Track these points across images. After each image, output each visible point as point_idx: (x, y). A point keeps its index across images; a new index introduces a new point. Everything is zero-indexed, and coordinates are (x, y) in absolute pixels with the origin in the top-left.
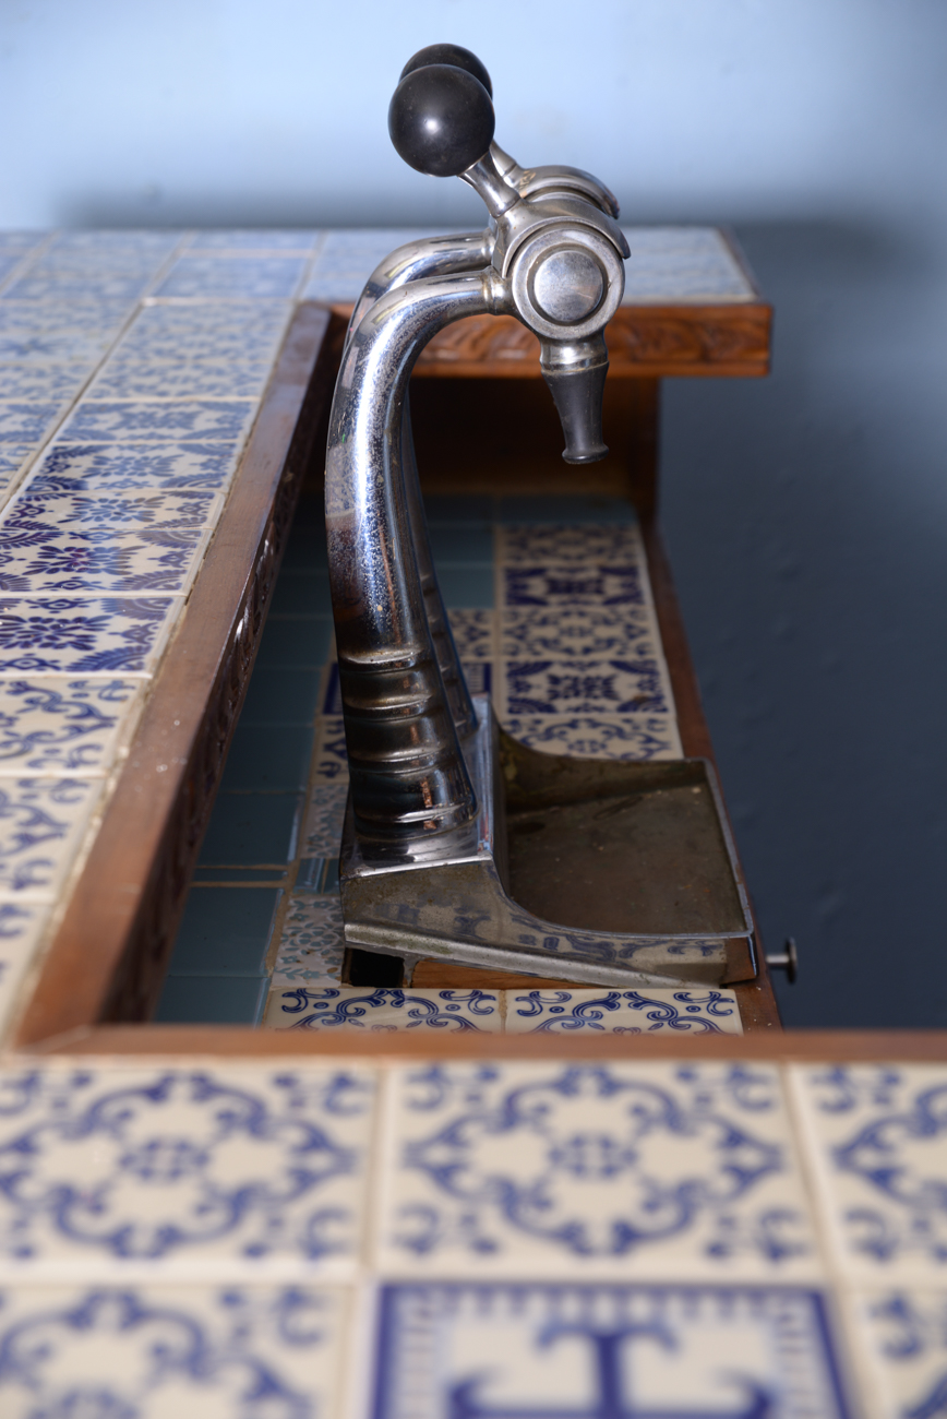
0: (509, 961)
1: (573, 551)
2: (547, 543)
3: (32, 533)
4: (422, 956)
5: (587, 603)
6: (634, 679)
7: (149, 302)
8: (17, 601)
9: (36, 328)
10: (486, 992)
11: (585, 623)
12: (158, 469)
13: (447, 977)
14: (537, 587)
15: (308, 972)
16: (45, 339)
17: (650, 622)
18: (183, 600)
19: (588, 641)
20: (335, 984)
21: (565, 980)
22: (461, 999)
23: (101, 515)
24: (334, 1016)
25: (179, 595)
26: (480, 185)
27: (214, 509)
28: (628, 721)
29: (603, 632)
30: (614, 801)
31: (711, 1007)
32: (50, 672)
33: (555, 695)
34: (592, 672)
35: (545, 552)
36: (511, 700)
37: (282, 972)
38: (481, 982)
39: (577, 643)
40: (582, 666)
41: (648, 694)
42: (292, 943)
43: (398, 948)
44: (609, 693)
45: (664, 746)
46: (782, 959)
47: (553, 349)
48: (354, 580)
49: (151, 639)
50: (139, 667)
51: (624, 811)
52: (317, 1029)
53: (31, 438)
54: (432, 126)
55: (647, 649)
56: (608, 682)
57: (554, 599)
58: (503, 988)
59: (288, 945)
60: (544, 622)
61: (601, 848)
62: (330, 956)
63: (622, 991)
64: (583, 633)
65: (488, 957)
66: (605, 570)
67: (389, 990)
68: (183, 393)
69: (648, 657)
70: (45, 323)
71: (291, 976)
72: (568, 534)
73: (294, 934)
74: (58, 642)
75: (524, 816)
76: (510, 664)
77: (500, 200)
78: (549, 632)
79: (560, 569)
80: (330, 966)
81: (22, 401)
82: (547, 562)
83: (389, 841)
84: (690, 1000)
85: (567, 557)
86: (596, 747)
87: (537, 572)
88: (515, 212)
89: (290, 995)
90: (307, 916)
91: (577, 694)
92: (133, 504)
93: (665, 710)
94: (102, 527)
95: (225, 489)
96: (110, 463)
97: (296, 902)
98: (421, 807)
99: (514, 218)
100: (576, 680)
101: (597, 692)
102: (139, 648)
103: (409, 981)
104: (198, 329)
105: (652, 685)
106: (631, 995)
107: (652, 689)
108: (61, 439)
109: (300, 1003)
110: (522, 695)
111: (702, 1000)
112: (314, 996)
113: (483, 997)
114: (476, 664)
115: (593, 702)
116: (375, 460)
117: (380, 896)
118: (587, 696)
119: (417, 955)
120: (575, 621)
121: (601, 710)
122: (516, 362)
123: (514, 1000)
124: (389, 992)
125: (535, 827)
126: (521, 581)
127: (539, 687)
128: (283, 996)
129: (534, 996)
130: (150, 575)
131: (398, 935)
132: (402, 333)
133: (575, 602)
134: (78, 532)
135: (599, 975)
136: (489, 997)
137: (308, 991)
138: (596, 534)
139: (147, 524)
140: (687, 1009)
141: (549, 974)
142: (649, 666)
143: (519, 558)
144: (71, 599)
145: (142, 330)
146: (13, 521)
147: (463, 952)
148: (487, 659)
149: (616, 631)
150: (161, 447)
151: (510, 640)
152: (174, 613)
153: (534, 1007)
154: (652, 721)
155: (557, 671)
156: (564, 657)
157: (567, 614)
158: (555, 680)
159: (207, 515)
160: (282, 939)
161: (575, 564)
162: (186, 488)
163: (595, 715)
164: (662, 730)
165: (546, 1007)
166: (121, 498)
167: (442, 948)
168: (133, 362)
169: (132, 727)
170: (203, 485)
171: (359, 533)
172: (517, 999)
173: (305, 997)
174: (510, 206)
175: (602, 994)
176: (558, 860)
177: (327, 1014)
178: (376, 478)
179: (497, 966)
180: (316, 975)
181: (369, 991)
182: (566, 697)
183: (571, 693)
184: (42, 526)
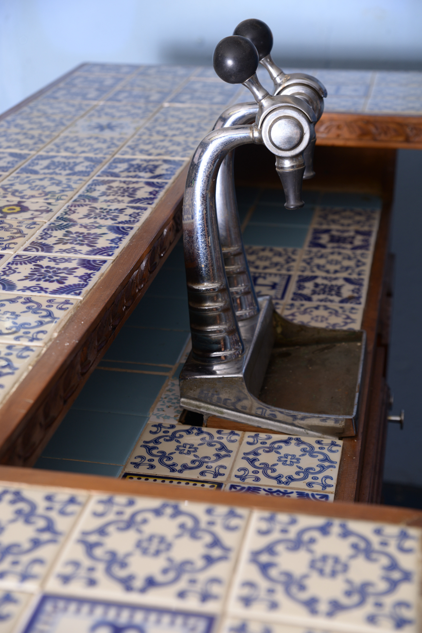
0: (249, 420)
1: (346, 222)
2: (336, 217)
3: (65, 223)
4: (211, 414)
5: (344, 248)
6: (351, 287)
7: (166, 105)
8: (44, 257)
9: (113, 116)
10: (236, 432)
11: (339, 258)
12: (131, 194)
13: (221, 424)
14: (325, 238)
15: (166, 416)
16: (114, 123)
17: (368, 261)
18: (112, 261)
19: (337, 267)
20: (175, 422)
21: (271, 430)
22: (225, 434)
23: (97, 216)
24: (170, 437)
25: (110, 259)
26: (251, 88)
27: (145, 216)
28: (341, 308)
29: (346, 263)
30: (323, 346)
31: (330, 448)
32: (43, 294)
33: (314, 292)
34: (334, 283)
35: (334, 221)
36: (295, 294)
37: (155, 415)
38: (235, 427)
39: (332, 268)
40: (331, 279)
41: (356, 295)
42: (164, 402)
43: (202, 410)
44: (338, 294)
45: (353, 321)
46: (398, 418)
47: (281, 160)
48: (193, 253)
49: (89, 280)
50: (79, 294)
51: (326, 351)
52: (161, 443)
53: (86, 174)
54: (230, 63)
55: (363, 273)
56: (339, 288)
57: (330, 245)
58: (245, 431)
59: (161, 403)
60: (322, 256)
61: (310, 368)
62: (177, 409)
63: (294, 437)
64: (337, 262)
65: (240, 417)
66: (358, 232)
67: (197, 427)
68: (159, 154)
69: (362, 277)
70: (118, 114)
71: (158, 417)
72: (348, 213)
73: (165, 398)
74: (52, 279)
75: (284, 349)
76: (300, 276)
77: (260, 95)
78: (322, 262)
79: (338, 231)
80: (176, 414)
81: (91, 155)
82: (334, 227)
83: (204, 364)
84: (322, 444)
85: (342, 225)
86: (324, 319)
87: (327, 231)
88: (266, 100)
89: (155, 426)
90: (174, 390)
91: (324, 293)
92: (113, 211)
93: (360, 304)
94: (95, 222)
95: (153, 206)
96: (113, 189)
97: (172, 383)
98: (219, 350)
99: (265, 103)
100: (326, 286)
101: (333, 293)
102: (83, 284)
103: (205, 424)
104: (180, 120)
105: (358, 291)
106: (297, 439)
107: (357, 293)
108: (99, 176)
109: (158, 429)
110: (300, 292)
111: (327, 444)
112: (164, 427)
113: (235, 434)
114: (285, 275)
115: (330, 297)
116: (202, 204)
117: (195, 388)
118: (328, 294)
119: (209, 414)
120: (336, 257)
121: (331, 301)
122: (323, 139)
123: (248, 437)
124: (196, 428)
125: (287, 354)
126: (318, 235)
127: (308, 288)
128: (152, 426)
129: (257, 436)
130: (104, 248)
131: (203, 404)
132: (215, 150)
133: (339, 247)
134: (84, 224)
135: (287, 429)
136: (237, 434)
137: (163, 425)
138: (360, 214)
139: (113, 222)
140: (319, 448)
141: (264, 427)
142: (360, 282)
143: (321, 224)
144: (66, 258)
145: (156, 120)
146: (60, 217)
147: (229, 414)
148: (291, 273)
149: (352, 263)
150: (137, 182)
151: (304, 264)
152: (105, 268)
153: (254, 440)
154: (353, 308)
155: (319, 281)
156: (324, 274)
157: (332, 253)
158: (317, 285)
159: (140, 219)
160: (161, 399)
161: (345, 228)
162: (138, 205)
163: (328, 304)
164: (355, 313)
165: (260, 441)
166: (109, 208)
167: (221, 411)
168: (145, 137)
169: (63, 323)
170: (146, 203)
171: (195, 233)
172: (249, 437)
173: (161, 428)
174: (264, 97)
175: (285, 437)
176: (291, 371)
177: (167, 436)
178: (203, 211)
179: (243, 421)
180: (168, 417)
181: (188, 427)
182: (319, 294)
183: (322, 292)
184: (70, 220)
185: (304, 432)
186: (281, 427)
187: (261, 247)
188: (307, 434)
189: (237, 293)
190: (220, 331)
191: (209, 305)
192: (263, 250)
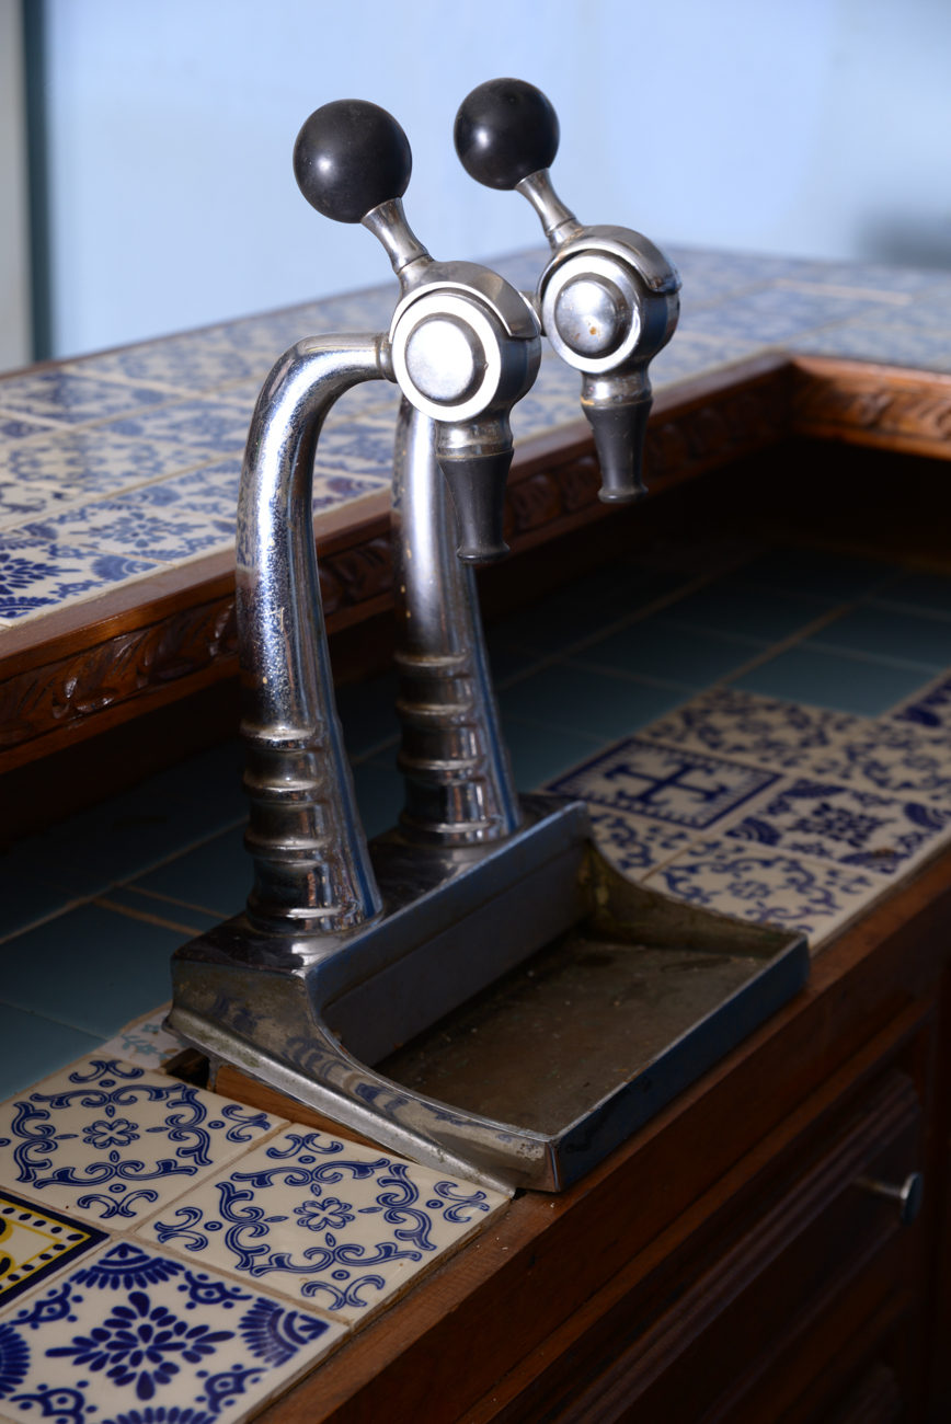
4: (226, 1061)
10: (269, 1118)
20: (151, 1066)
21: (351, 1130)
22: (239, 1117)
24: (103, 1097)
28: (832, 873)
31: (454, 1209)
33: (800, 825)
38: (272, 1106)
43: (208, 1046)
44: (857, 838)
45: (833, 910)
51: (695, 970)
56: (874, 826)
58: (289, 1118)
61: (618, 1004)
63: (395, 1160)
65: (292, 1081)
67: (188, 1087)
71: (127, 1045)
80: (175, 1046)
84: (446, 1193)
88: (414, 268)
91: (823, 831)
98: (305, 903)
99: (412, 273)
100: (844, 815)
101: (849, 834)
103: (213, 1085)
106: (397, 1169)
109: (96, 1073)
110: (766, 818)
111: (456, 1198)
112: (116, 1072)
113: (263, 1122)
115: (828, 845)
118: (831, 836)
119: (224, 1059)
121: (823, 853)
123: (286, 1135)
124: (184, 1090)
127: (794, 813)
128: (92, 1062)
129: (309, 1138)
136: (266, 1124)
140: (429, 1202)
148: (788, 770)
151: (840, 756)
154: (859, 881)
155: (838, 801)
158: (822, 810)
164: (856, 893)
165: (303, 1153)
167: (251, 1059)
172: (288, 1137)
173: (106, 1070)
175: (372, 1156)
177: (98, 1094)
181: (169, 1082)
182: (808, 832)
183: (820, 828)
185: (436, 1154)
186: (384, 1130)
187: (769, 700)
188: (442, 1160)
189: (456, 774)
190: (308, 854)
191: (289, 784)
192: (770, 708)
